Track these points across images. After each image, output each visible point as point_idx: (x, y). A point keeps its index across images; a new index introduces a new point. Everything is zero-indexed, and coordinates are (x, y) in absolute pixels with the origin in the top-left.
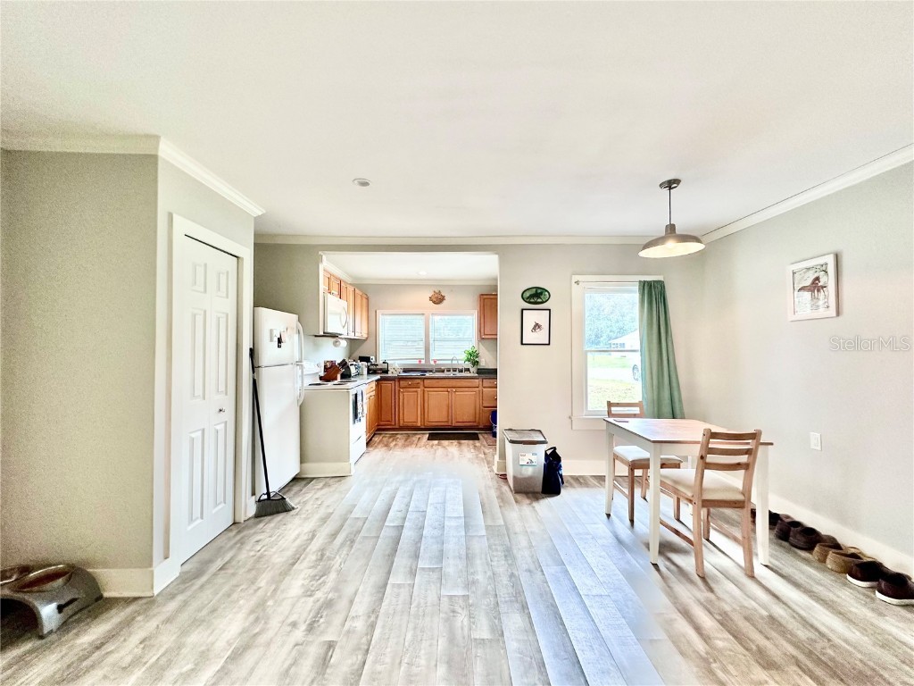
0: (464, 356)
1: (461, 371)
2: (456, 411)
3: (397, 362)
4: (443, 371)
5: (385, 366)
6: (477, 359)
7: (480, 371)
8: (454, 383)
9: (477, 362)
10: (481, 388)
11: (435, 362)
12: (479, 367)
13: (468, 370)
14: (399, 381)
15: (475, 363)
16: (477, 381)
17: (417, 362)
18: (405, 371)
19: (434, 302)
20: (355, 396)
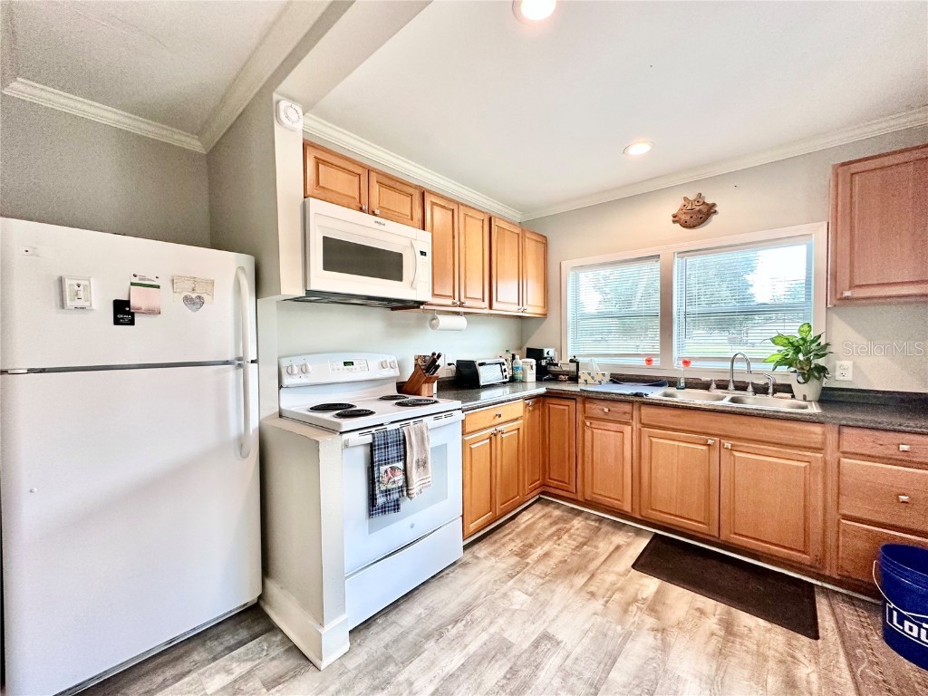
0: (774, 352)
1: (761, 390)
2: (733, 511)
3: (596, 359)
4: (706, 386)
5: (573, 367)
6: (821, 362)
7: (829, 398)
8: (729, 425)
9: (822, 370)
10: (831, 454)
11: (686, 363)
12: (826, 383)
13: (787, 389)
14: (584, 403)
15: (814, 372)
16: (817, 429)
17: (641, 362)
18: (616, 379)
19: (686, 225)
20: (369, 448)
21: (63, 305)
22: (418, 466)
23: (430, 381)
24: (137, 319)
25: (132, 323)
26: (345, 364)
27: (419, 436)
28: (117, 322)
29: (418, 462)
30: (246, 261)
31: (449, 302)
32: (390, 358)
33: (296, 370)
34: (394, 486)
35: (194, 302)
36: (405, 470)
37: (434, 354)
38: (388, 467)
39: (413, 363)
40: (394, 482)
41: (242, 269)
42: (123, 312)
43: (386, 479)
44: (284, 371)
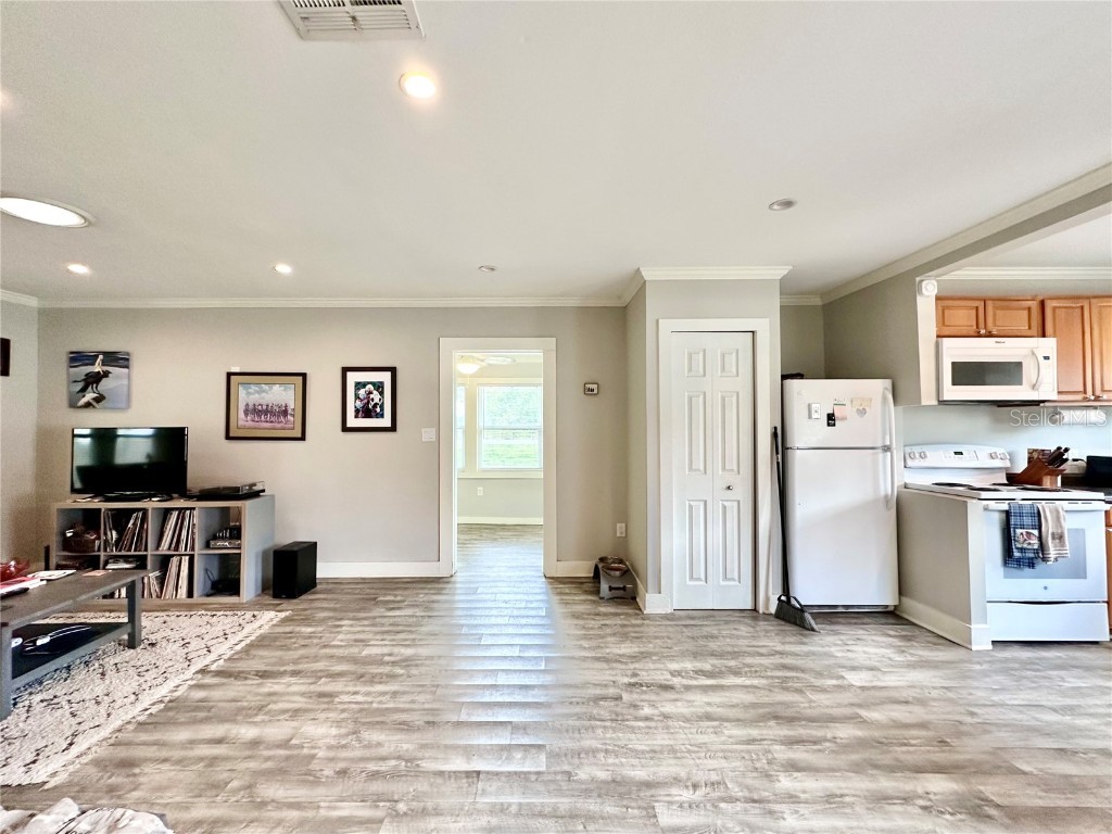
20: (1004, 515)
21: (810, 417)
22: (1053, 538)
23: (1054, 474)
24: (837, 423)
25: (834, 425)
26: (956, 453)
27: (1055, 514)
28: (829, 425)
29: (1053, 534)
30: (887, 383)
31: (1080, 397)
32: (1000, 451)
33: (917, 455)
34: (1030, 547)
35: (862, 412)
36: (1040, 538)
37: (1059, 448)
38: (1024, 531)
39: (1026, 456)
40: (1029, 544)
41: (886, 389)
42: (831, 418)
43: (1022, 540)
44: (907, 456)
